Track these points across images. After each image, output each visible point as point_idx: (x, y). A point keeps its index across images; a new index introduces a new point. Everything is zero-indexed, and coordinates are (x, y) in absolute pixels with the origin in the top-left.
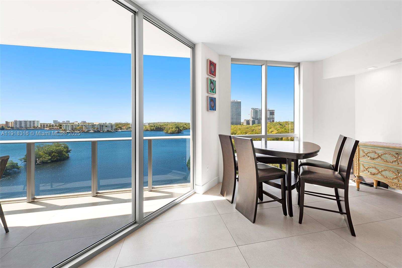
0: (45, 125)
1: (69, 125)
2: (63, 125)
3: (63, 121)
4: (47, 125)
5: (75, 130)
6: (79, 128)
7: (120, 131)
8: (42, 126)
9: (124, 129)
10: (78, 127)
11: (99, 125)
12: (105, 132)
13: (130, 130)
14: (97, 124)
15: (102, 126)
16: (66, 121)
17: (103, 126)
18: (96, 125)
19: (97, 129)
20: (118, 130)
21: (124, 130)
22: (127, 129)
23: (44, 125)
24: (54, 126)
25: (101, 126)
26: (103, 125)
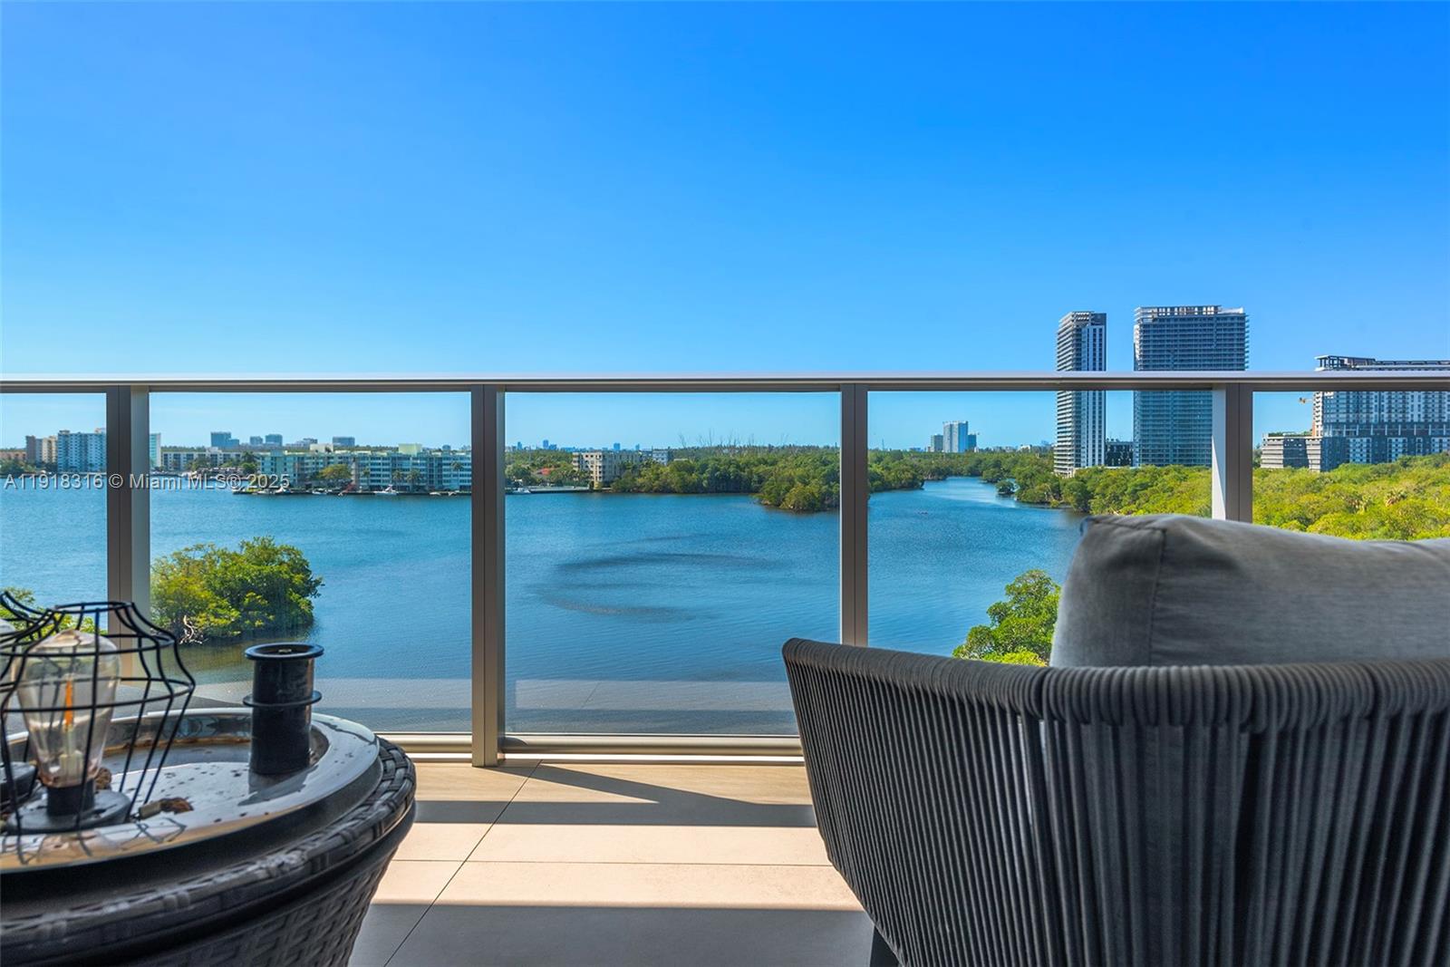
0: (183, 455)
1: (285, 457)
2: (263, 458)
3: (252, 439)
4: (190, 457)
5: (314, 483)
6: (332, 473)
7: (527, 491)
8: (171, 459)
9: (543, 483)
10: (329, 469)
11: (421, 459)
12: (450, 493)
13: (572, 488)
14: (414, 452)
15: (435, 465)
16: (268, 438)
17: (440, 465)
18: (407, 458)
19: (416, 477)
20: (517, 485)
21: (544, 489)
22: (559, 483)
23: (177, 457)
24: (220, 460)
25: (432, 465)
26: (441, 459)
